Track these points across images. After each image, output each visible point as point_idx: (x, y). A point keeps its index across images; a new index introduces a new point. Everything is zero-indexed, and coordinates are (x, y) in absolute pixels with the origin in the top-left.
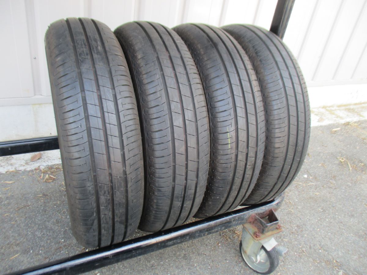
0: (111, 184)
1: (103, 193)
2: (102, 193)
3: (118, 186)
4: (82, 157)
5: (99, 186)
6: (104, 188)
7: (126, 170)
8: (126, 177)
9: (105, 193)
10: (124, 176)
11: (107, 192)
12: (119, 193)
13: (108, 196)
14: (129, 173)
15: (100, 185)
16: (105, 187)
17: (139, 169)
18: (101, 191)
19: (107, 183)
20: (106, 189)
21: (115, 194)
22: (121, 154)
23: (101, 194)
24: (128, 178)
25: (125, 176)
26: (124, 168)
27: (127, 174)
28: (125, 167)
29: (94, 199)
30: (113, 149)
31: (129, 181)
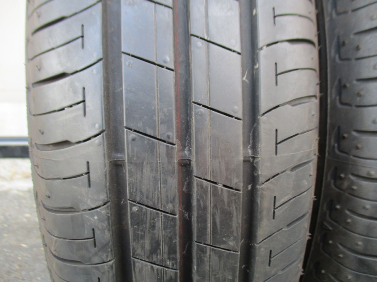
0: (187, 215)
1: (147, 246)
2: (143, 248)
3: (214, 224)
4: (69, 71)
5: (132, 214)
6: (153, 227)
7: (254, 158)
8: (254, 189)
9: (155, 249)
10: (245, 186)
11: (164, 248)
12: (215, 258)
13: (169, 263)
14: (269, 174)
15: (135, 209)
16: (159, 224)
17: (307, 166)
18: (137, 238)
19: (170, 207)
20: (160, 232)
21: (200, 261)
22: (243, 82)
23: (139, 251)
24: (262, 198)
25: (250, 187)
26: (250, 151)
27: (261, 179)
28: (254, 148)
29: (112, 267)
30: (208, 48)
31: (265, 213)
